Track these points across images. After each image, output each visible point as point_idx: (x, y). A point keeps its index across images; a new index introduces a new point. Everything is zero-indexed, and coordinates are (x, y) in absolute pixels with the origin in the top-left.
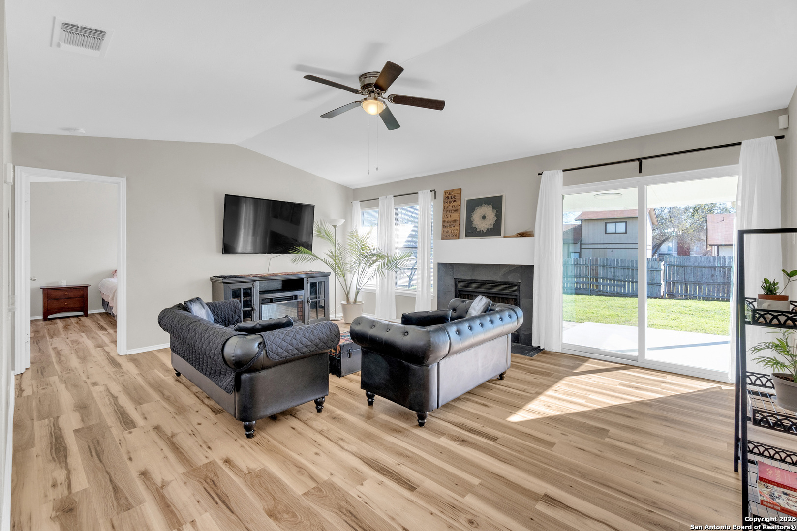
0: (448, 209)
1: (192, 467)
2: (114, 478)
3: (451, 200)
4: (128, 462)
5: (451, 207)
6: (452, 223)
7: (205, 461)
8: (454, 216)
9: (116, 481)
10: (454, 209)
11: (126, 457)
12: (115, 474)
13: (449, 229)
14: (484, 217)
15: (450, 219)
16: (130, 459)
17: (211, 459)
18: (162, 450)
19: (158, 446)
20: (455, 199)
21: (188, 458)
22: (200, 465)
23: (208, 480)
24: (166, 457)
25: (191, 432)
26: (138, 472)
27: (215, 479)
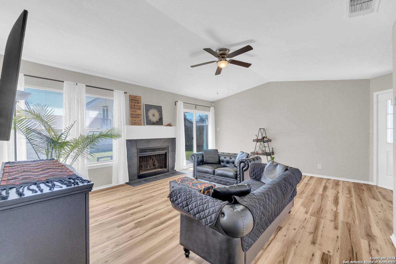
0: (133, 107)
1: (318, 219)
2: (349, 235)
3: (136, 102)
4: (339, 236)
5: (136, 106)
6: (137, 116)
7: (312, 217)
8: (138, 112)
9: (348, 233)
10: (138, 107)
11: (339, 239)
12: (347, 236)
13: (136, 119)
14: (154, 115)
15: (136, 113)
16: (338, 237)
17: (310, 216)
18: (322, 231)
19: (322, 234)
20: (138, 102)
21: (316, 222)
22: (315, 218)
23: (318, 213)
24: (323, 227)
25: (303, 229)
26: (338, 230)
27: (316, 212)
